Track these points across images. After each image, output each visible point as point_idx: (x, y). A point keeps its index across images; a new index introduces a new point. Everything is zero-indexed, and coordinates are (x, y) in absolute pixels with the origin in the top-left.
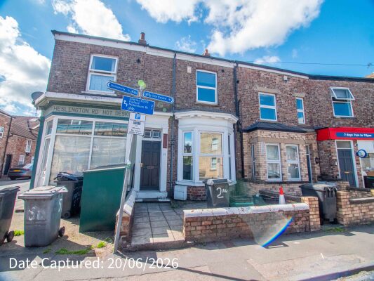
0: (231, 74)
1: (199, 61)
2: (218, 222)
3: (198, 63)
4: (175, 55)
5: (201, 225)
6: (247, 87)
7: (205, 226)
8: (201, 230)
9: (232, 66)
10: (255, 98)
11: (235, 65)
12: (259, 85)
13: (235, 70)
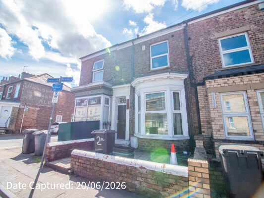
0: (182, 35)
1: (151, 38)
2: (88, 163)
3: (150, 40)
4: (133, 43)
5: (78, 162)
6: (201, 39)
7: (81, 163)
8: (78, 166)
9: (182, 27)
10: (213, 47)
11: (185, 25)
12: (218, 31)
13: (185, 30)
